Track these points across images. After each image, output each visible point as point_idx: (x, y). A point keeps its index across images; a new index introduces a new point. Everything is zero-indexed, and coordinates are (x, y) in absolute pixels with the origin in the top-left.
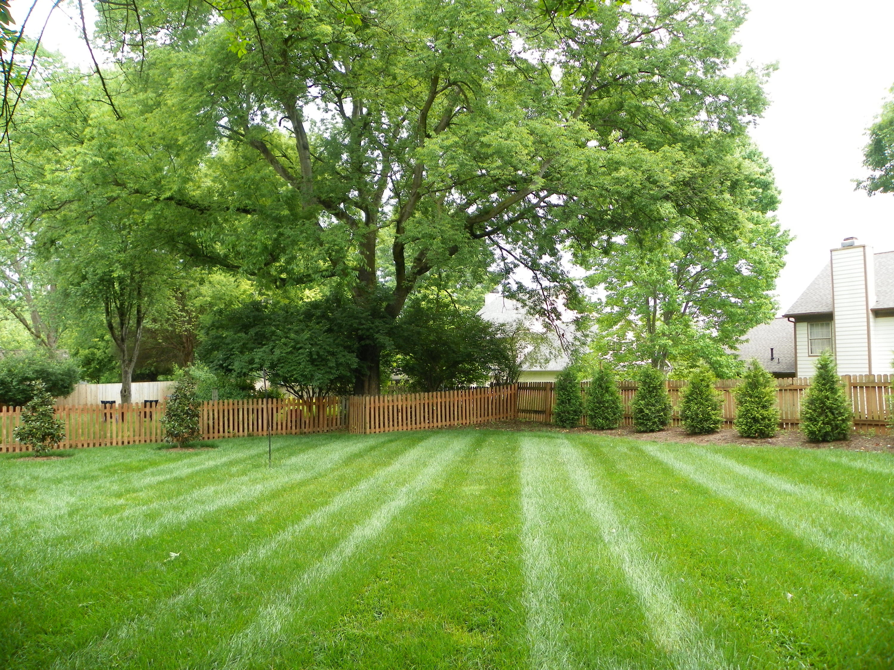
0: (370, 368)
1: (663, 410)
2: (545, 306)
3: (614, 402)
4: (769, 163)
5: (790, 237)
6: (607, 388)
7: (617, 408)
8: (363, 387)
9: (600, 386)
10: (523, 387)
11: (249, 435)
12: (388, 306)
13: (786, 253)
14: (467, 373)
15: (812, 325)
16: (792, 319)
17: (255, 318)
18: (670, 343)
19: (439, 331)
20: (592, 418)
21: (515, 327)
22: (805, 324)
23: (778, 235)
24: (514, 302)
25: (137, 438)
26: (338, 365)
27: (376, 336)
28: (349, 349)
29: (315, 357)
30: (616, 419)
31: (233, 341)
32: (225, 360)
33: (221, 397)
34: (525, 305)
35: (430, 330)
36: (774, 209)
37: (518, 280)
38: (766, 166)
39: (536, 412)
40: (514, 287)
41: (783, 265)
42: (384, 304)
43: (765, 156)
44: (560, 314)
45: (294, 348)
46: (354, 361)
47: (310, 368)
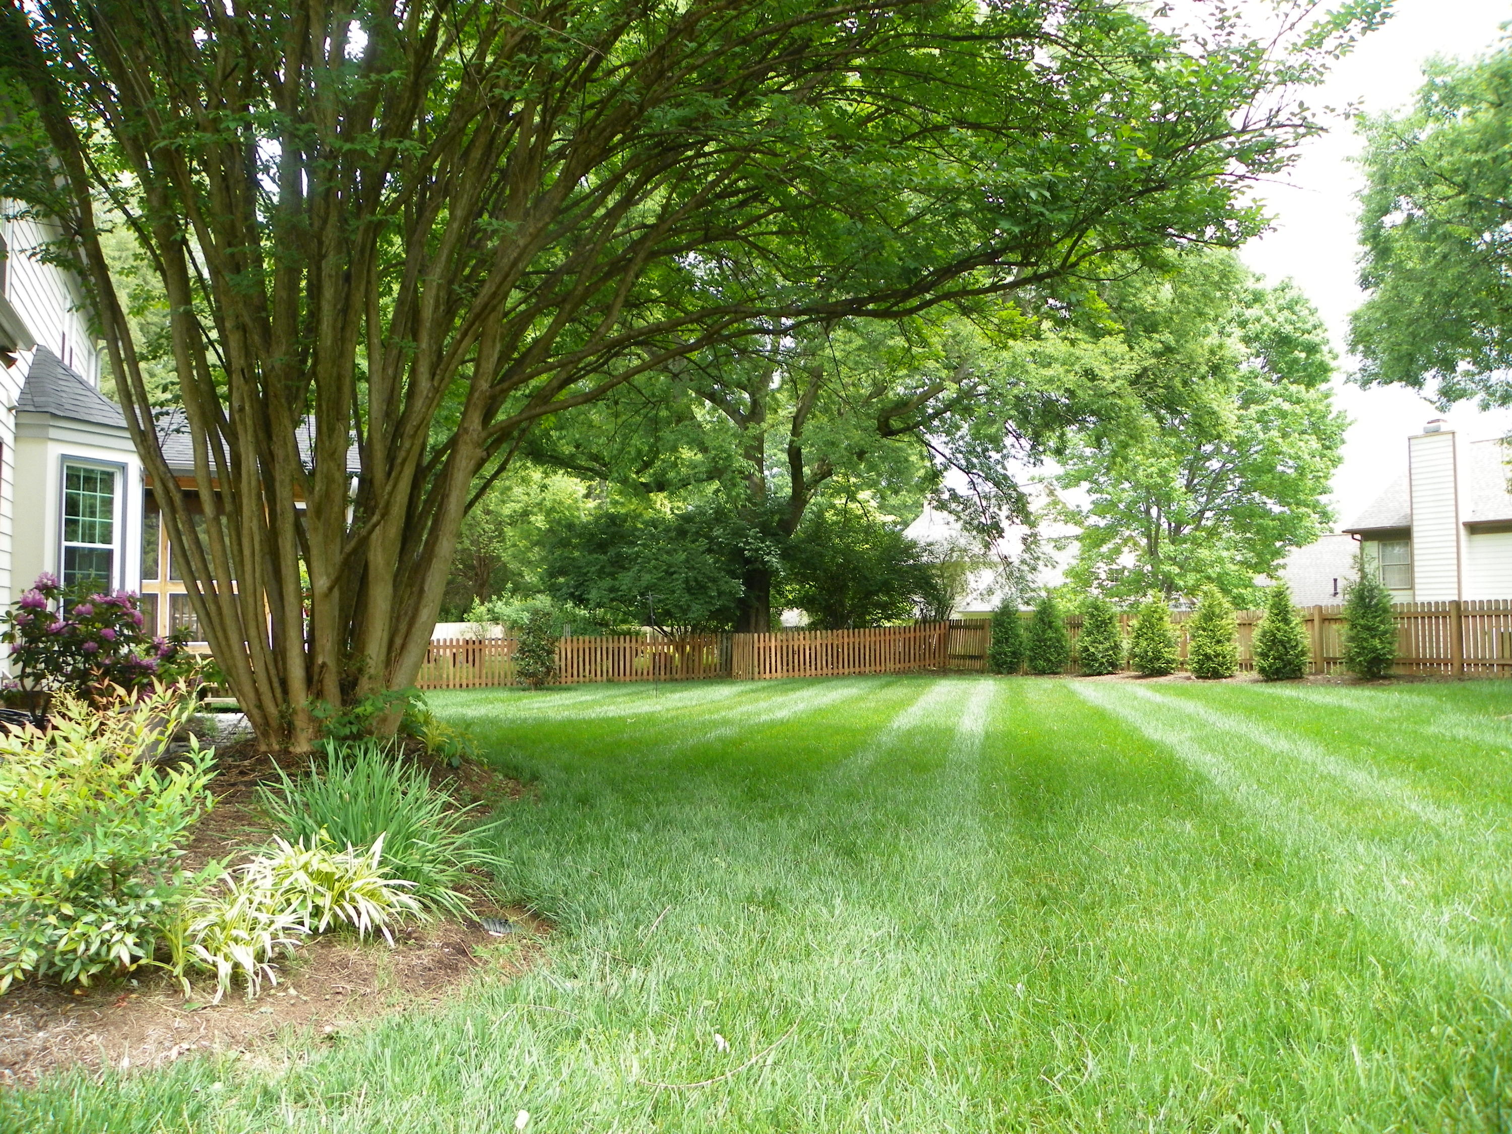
0: (758, 598)
1: (1112, 648)
2: (983, 520)
3: (1059, 641)
4: (1317, 315)
5: (1348, 421)
6: (1050, 623)
7: (1062, 647)
8: (748, 623)
9: (1042, 620)
10: (956, 626)
11: (609, 681)
12: (781, 520)
13: (1343, 442)
14: (884, 607)
15: (1384, 545)
16: (1358, 537)
17: (613, 536)
18: (1176, 570)
19: (847, 552)
20: (1032, 660)
21: (947, 546)
22: (1375, 543)
23: (1330, 417)
24: (945, 513)
25: (477, 681)
26: (720, 593)
27: (767, 558)
28: (734, 575)
29: (693, 584)
30: (1060, 662)
31: (588, 564)
32: (576, 587)
33: (574, 633)
34: (959, 518)
35: (836, 550)
36: (1326, 380)
37: (950, 486)
38: (1312, 321)
39: (972, 657)
40: (946, 496)
41: (1336, 462)
42: (776, 518)
43: (1312, 305)
44: (1003, 531)
45: (666, 572)
46: (740, 588)
47: (687, 597)
